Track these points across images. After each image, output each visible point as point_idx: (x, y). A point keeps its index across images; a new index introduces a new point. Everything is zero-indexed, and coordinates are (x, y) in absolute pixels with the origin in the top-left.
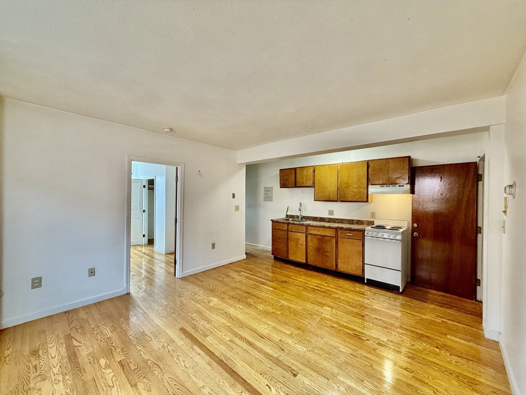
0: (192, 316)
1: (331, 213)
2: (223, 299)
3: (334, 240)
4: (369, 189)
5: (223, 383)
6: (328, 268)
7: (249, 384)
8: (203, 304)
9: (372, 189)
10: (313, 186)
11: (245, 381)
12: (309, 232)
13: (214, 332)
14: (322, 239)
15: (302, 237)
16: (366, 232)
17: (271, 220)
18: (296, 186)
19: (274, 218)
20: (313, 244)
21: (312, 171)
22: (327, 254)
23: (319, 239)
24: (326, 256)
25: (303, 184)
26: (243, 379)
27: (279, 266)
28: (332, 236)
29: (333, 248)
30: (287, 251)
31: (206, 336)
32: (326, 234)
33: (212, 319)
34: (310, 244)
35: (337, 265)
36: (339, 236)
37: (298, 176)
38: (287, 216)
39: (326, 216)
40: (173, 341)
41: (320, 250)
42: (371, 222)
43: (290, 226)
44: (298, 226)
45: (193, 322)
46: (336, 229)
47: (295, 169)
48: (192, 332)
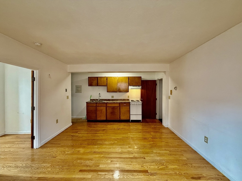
0: (78, 162)
1: (113, 97)
2: (84, 147)
3: (119, 107)
4: (129, 87)
5: (129, 176)
6: (116, 120)
7: (136, 171)
8: (77, 154)
9: (130, 87)
10: (106, 85)
11: (134, 170)
12: (107, 106)
13: (100, 162)
14: (113, 108)
15: (104, 109)
16: (131, 103)
17: (86, 102)
18: (98, 85)
19: (87, 102)
20: (109, 111)
21: (106, 79)
22: (116, 114)
23: (112, 108)
24: (115, 115)
25: (101, 84)
26: (133, 170)
27: (93, 124)
28: (118, 106)
29: (118, 111)
30: (96, 116)
31: (98, 166)
32: (115, 106)
33: (92, 158)
34: (108, 111)
35: (120, 118)
36: (121, 106)
37: (99, 81)
38: (91, 100)
39: (111, 98)
40: (84, 178)
41: (113, 113)
42: (128, 99)
43: (97, 104)
44: (102, 104)
45: (82, 164)
46: (120, 103)
47: (97, 77)
48: (88, 168)
